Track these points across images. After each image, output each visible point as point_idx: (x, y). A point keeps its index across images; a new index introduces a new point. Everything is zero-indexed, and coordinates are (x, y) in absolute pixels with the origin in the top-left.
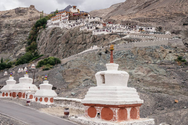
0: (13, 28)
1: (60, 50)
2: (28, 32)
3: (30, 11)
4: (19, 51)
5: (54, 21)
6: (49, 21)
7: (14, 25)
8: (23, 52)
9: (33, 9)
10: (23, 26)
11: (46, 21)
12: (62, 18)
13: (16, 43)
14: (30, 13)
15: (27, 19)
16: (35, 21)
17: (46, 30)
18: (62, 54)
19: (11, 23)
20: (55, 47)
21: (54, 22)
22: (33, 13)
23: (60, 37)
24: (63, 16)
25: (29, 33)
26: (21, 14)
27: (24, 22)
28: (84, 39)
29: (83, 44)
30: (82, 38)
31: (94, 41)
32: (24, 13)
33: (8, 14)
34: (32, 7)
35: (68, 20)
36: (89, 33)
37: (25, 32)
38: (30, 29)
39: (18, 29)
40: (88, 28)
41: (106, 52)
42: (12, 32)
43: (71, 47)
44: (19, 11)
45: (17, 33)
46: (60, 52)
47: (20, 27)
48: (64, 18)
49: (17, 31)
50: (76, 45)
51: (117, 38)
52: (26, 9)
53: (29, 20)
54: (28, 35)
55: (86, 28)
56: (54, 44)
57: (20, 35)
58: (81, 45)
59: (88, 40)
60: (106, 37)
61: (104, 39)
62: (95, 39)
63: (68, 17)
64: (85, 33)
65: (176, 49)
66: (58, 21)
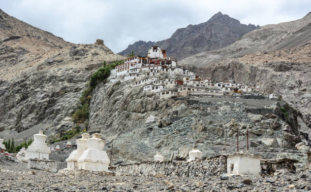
0: (60, 83)
1: (116, 121)
2: (81, 89)
3: (93, 51)
4: (62, 121)
5: (119, 72)
6: (113, 72)
7: (63, 78)
8: (67, 122)
9: (100, 46)
10: (75, 79)
11: (109, 71)
12: (131, 68)
13: (59, 107)
14: (93, 54)
15: (85, 66)
16: (95, 71)
17: (106, 88)
18: (117, 127)
19: (59, 74)
20: (110, 116)
21: (118, 74)
22: (97, 54)
23: (118, 100)
24: (132, 65)
25: (81, 91)
26: (78, 57)
27: (79, 71)
28: (144, 105)
29: (142, 113)
30: (142, 103)
31: (156, 108)
32: (82, 55)
33: (58, 58)
34: (100, 42)
35: (138, 71)
36: (152, 95)
37: (77, 90)
38: (85, 83)
39: (66, 84)
40: (153, 88)
41: (161, 126)
42: (58, 90)
43: (128, 117)
44: (76, 53)
45: (65, 90)
46: (114, 123)
47: (70, 80)
48: (133, 68)
49: (65, 88)
50: (134, 114)
51: (183, 105)
52: (87, 48)
53: (87, 69)
54: (80, 95)
55: (151, 88)
56: (110, 111)
57: (68, 94)
58: (140, 114)
59: (149, 107)
60: (169, 103)
61: (167, 106)
62: (157, 105)
63: (141, 65)
64: (148, 96)
65: (257, 124)
66: (125, 72)
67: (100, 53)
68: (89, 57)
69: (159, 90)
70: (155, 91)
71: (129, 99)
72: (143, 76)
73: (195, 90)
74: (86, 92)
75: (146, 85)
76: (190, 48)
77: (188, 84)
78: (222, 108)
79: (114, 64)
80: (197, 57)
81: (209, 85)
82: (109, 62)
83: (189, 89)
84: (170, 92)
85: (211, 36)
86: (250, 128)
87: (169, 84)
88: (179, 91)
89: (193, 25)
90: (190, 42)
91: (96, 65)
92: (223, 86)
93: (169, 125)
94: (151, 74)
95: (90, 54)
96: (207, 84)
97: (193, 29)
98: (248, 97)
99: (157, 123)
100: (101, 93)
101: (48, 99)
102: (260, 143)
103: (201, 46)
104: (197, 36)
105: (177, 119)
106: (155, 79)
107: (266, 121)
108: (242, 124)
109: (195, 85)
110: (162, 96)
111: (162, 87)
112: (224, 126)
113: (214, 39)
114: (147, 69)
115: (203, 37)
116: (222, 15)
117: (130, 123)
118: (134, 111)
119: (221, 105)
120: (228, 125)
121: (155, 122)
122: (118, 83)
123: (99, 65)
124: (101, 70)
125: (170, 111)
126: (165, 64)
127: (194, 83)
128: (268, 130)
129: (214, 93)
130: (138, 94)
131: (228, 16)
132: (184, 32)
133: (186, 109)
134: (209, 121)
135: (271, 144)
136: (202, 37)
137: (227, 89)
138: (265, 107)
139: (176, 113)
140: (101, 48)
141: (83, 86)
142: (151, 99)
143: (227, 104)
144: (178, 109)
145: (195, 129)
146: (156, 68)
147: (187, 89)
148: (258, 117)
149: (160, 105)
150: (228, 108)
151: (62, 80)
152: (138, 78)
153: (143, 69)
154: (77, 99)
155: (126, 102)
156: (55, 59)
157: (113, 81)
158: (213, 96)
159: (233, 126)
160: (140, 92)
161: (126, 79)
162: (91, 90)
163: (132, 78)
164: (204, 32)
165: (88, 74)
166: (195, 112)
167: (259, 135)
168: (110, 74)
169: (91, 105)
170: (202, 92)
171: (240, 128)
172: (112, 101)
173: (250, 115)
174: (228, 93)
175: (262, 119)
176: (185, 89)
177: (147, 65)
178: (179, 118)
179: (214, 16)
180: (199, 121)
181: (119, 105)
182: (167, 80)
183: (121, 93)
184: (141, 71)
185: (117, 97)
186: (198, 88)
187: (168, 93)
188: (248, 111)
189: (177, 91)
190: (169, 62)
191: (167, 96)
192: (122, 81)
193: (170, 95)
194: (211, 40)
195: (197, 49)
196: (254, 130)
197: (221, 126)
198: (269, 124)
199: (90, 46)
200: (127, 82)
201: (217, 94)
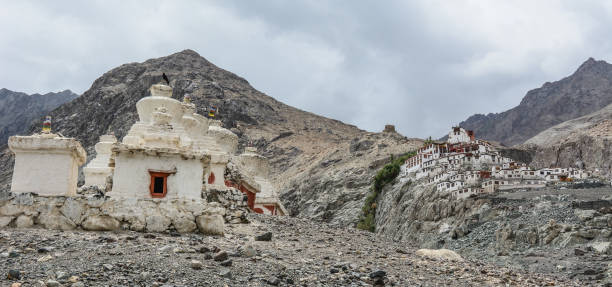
0: (338, 190)
2: (363, 196)
3: (380, 142)
5: (409, 167)
6: (403, 168)
7: (340, 183)
9: (390, 134)
10: (356, 183)
11: (399, 168)
12: (424, 160)
14: (379, 146)
15: (368, 163)
16: (381, 169)
17: (394, 191)
19: (336, 177)
20: (399, 229)
21: (410, 170)
22: (385, 146)
23: (407, 206)
24: (425, 156)
25: (364, 199)
26: (361, 152)
27: (361, 172)
28: (438, 209)
29: (436, 221)
30: (434, 207)
31: (452, 213)
32: (365, 149)
33: (335, 157)
34: (390, 129)
35: (434, 163)
36: (448, 195)
37: (359, 197)
38: (368, 187)
39: (345, 190)
40: (448, 186)
41: (455, 237)
42: (334, 199)
43: (419, 227)
44: (357, 147)
45: (343, 199)
46: (404, 238)
47: (350, 185)
48: (427, 160)
49: (343, 196)
50: (426, 223)
51: (485, 206)
52: (372, 139)
53: (371, 168)
54: (362, 204)
55: (445, 186)
56: (399, 222)
57: (348, 204)
58: (433, 223)
59: (444, 212)
60: (468, 205)
61: (466, 209)
62: (453, 209)
63: (438, 155)
64: (442, 198)
65: (587, 223)
66: (417, 167)
67: (390, 143)
68: (375, 151)
69: (455, 188)
70: (451, 189)
71: (420, 204)
72: (440, 170)
73: (506, 183)
74: (369, 198)
75: (441, 182)
76: (550, 117)
77: (497, 176)
78: (539, 206)
79: (404, 157)
80: (557, 130)
81: (526, 173)
82: (400, 155)
83: (497, 183)
84: (469, 190)
85: (581, 95)
86: (577, 229)
87: (470, 178)
88: (483, 186)
89: (552, 82)
90: (549, 108)
91: (382, 161)
92: (548, 173)
93: (466, 234)
94: (450, 167)
95: (377, 147)
96: (523, 173)
97: (551, 88)
98: (580, 186)
99: (451, 234)
100: (388, 198)
101: (322, 213)
102: (590, 249)
103: (566, 111)
104: (558, 97)
105: (477, 225)
106: (452, 173)
107: (602, 218)
108: (565, 226)
109: (506, 176)
110: (459, 196)
111: (459, 184)
112: (539, 230)
113: (586, 99)
114: (445, 160)
115: (569, 98)
116: (595, 62)
117: (421, 237)
118: (427, 220)
119: (538, 201)
120: (544, 228)
121: (448, 232)
122: (409, 183)
123: (386, 161)
124: (388, 168)
125: (469, 215)
126: (469, 151)
127: (505, 173)
128: (603, 231)
129: (533, 185)
130: (430, 196)
131: (605, 62)
132: (540, 94)
133: (489, 211)
134: (518, 224)
135: (605, 250)
136: (567, 98)
137: (552, 177)
138: (603, 198)
139: (477, 217)
140: (392, 136)
141: (366, 191)
142: (446, 201)
143: (548, 198)
144: (479, 212)
145: (500, 236)
146: (456, 157)
147: (493, 182)
148: (589, 213)
149: (457, 208)
150: (547, 204)
151: (340, 186)
152: (432, 174)
153: (441, 161)
154: (359, 210)
155: (417, 209)
156: (332, 158)
157: (403, 181)
158: (530, 189)
159: (551, 228)
160: (433, 192)
161: (419, 176)
162: (377, 196)
163: (426, 174)
164: (569, 91)
165: (374, 174)
166: (502, 213)
167: (590, 239)
168: (400, 171)
169: (377, 216)
170: (516, 184)
171: (563, 231)
172: (400, 208)
173: (577, 211)
174: (553, 183)
175: (595, 215)
176: (490, 183)
177: (447, 154)
178: (480, 224)
179: (582, 66)
180: (505, 225)
181: (408, 214)
182: (469, 172)
183: (411, 196)
184: (438, 163)
185: (406, 203)
186: (509, 181)
187: (466, 191)
188: (575, 205)
189: (480, 186)
190: (475, 148)
191: (465, 195)
192: (413, 180)
193: (469, 193)
194: (582, 101)
195: (560, 117)
196: (582, 231)
197: (535, 231)
198: (606, 221)
199: (376, 136)
200: (419, 181)
201: (536, 186)
